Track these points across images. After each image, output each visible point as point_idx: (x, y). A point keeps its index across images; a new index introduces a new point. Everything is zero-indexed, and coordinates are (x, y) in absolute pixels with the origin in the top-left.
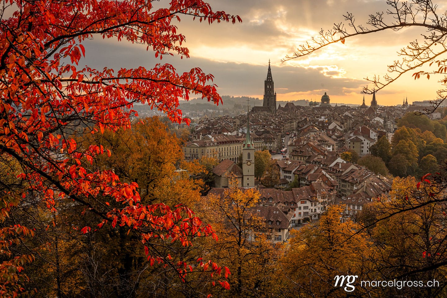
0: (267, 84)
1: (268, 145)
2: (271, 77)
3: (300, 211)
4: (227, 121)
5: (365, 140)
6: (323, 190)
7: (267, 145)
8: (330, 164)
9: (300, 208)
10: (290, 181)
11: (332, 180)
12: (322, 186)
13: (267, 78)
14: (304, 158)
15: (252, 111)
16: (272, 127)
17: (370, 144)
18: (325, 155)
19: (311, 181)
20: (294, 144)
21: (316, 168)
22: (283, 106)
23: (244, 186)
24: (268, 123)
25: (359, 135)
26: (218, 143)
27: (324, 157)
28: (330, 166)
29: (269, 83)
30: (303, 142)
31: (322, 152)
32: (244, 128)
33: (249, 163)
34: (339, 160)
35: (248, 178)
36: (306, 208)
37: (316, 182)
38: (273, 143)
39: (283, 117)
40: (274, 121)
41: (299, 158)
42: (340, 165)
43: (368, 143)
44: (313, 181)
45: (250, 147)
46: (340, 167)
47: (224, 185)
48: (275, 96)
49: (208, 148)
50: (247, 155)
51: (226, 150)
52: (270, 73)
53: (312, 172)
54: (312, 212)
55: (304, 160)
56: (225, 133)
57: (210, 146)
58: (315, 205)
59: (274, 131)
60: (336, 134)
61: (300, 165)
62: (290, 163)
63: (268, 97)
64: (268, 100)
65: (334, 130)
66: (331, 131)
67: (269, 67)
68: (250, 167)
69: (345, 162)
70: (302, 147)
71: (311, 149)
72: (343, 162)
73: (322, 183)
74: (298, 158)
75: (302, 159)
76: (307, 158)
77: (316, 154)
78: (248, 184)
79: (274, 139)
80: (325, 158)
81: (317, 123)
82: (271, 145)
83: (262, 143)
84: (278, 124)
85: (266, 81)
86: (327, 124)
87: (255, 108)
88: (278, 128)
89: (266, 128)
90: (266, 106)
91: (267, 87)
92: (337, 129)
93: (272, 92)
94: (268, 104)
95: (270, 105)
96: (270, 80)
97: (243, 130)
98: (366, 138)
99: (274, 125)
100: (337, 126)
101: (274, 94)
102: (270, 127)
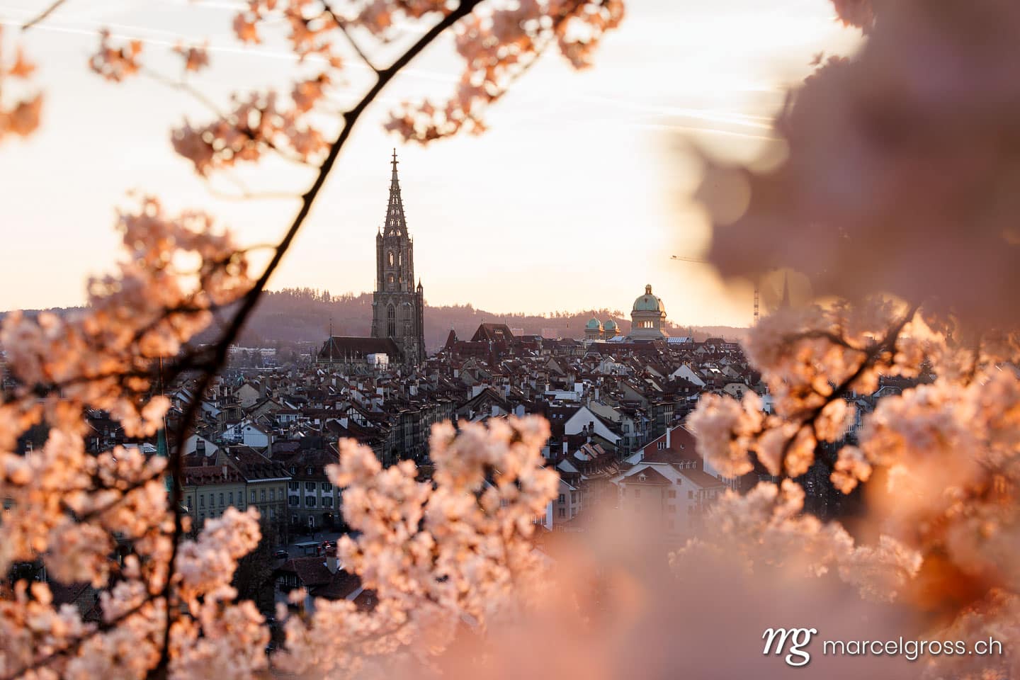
0: (386, 250)
1: (319, 493)
2: (404, 223)
5: (679, 481)
7: (314, 493)
15: (324, 354)
17: (698, 496)
22: (466, 336)
25: (662, 461)
32: (243, 424)
39: (422, 382)
43: (690, 493)
48: (418, 297)
52: (399, 206)
60: (579, 455)
63: (391, 301)
64: (391, 313)
65: (576, 441)
66: (565, 445)
67: (395, 181)
82: (331, 494)
83: (283, 485)
84: (380, 410)
85: (382, 235)
86: (561, 416)
87: (333, 344)
88: (372, 426)
89: (317, 426)
90: (384, 334)
91: (385, 260)
92: (596, 434)
93: (406, 281)
94: (391, 330)
95: (398, 332)
96: (399, 234)
97: (240, 432)
98: (684, 472)
99: (357, 417)
100: (597, 424)
101: (416, 291)
102: (338, 424)
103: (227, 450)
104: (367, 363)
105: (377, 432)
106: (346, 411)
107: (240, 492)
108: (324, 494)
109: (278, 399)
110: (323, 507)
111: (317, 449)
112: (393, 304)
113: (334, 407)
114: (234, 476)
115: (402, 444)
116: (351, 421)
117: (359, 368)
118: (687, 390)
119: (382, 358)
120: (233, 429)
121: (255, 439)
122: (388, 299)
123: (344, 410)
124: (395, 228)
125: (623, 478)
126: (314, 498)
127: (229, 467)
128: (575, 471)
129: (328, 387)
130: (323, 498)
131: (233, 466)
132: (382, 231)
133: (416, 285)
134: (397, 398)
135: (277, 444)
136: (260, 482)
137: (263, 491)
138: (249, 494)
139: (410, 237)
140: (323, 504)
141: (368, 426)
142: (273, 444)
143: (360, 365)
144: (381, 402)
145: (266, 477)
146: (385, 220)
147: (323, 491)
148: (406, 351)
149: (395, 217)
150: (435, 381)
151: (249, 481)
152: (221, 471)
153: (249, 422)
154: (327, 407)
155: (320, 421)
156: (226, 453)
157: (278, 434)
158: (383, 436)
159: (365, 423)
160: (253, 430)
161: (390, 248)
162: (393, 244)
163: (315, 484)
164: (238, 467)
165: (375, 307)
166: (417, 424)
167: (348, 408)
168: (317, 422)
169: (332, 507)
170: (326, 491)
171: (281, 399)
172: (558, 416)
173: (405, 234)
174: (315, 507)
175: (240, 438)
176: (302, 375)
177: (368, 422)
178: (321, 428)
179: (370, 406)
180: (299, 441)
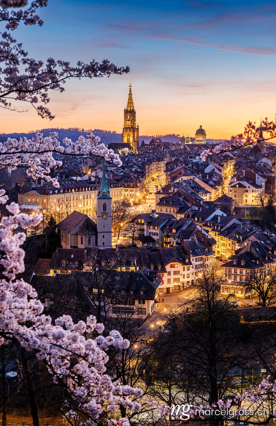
0: (127, 114)
1: (129, 193)
2: (133, 106)
3: (169, 277)
4: (76, 162)
5: (249, 187)
6: (198, 250)
7: (127, 193)
8: (207, 217)
9: (169, 273)
10: (157, 239)
11: (209, 237)
12: (196, 245)
13: (128, 106)
14: (174, 210)
16: (134, 169)
17: (255, 192)
18: (201, 206)
19: (183, 239)
20: (162, 191)
21: (190, 222)
22: (147, 142)
23: (98, 245)
24: (129, 165)
25: (243, 180)
26: (64, 190)
27: (199, 209)
28: (207, 220)
29: (130, 113)
30: (172, 188)
31: (196, 202)
32: (98, 171)
33: (105, 216)
34: (218, 212)
35: (104, 237)
36: (176, 273)
37: (190, 240)
38: (134, 190)
39: (147, 157)
40: (136, 162)
41: (168, 210)
42: (219, 218)
43: (253, 191)
44: (185, 239)
45: (106, 196)
46: (219, 221)
47: (73, 245)
48: (137, 129)
49: (51, 196)
50: (103, 207)
51: (75, 199)
52: (131, 100)
53: (184, 228)
54: (184, 278)
55: (174, 212)
56: (74, 178)
57: (54, 193)
58: (188, 270)
59: (136, 175)
60: (214, 179)
61: (169, 219)
62: (157, 216)
64: (128, 135)
65: (211, 175)
66: (208, 176)
67: (130, 92)
68: (106, 221)
69: (225, 215)
70: (171, 195)
71: (183, 198)
72: (223, 215)
73: (197, 242)
75: (172, 210)
76: (178, 209)
77: (190, 205)
78: (104, 243)
79: (137, 185)
80: (201, 210)
81: (190, 165)
82: (133, 193)
84: (141, 166)
86: (203, 167)
89: (126, 171)
90: (126, 142)
91: (127, 118)
92: (215, 173)
93: (134, 124)
94: (128, 140)
95: (130, 141)
98: (251, 184)
99: (136, 168)
100: (215, 169)
101: (137, 127)
102: (132, 170)
104: (122, 151)
106: (133, 166)
108: (131, 193)
111: (128, 178)
113: (128, 165)
118: (229, 158)
119: (127, 149)
120: (95, 173)
124: (130, 107)
125: (230, 186)
128: (214, 184)
132: (126, 109)
133: (137, 125)
135: (114, 177)
137: (115, 192)
139: (135, 110)
142: (112, 177)
144: (141, 163)
145: (116, 187)
146: (127, 104)
148: (133, 147)
149: (130, 103)
151: (111, 189)
154: (124, 165)
159: (139, 170)
163: (127, 189)
169: (133, 197)
172: (202, 167)
173: (133, 109)
174: (128, 197)
175: (97, 175)
180: (121, 176)
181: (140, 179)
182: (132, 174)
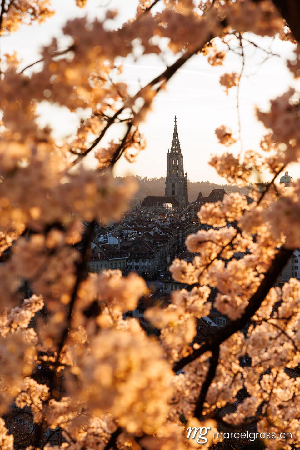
0: (171, 159)
1: (140, 264)
2: (179, 147)
7: (138, 264)
11: (213, 324)
13: (172, 147)
15: (144, 204)
16: (152, 233)
32: (107, 235)
38: (148, 261)
39: (187, 215)
48: (186, 178)
52: (178, 140)
59: (152, 241)
62: (151, 295)
63: (173, 181)
64: (173, 186)
67: (176, 130)
74: (172, 286)
79: (151, 253)
82: (146, 264)
83: (125, 261)
84: (168, 228)
85: (170, 153)
87: (148, 200)
88: (164, 234)
89: (140, 235)
90: (170, 195)
91: (171, 163)
93: (180, 172)
94: (174, 193)
95: (176, 193)
96: (177, 152)
97: (106, 238)
99: (158, 231)
101: (184, 176)
102: (149, 234)
103: (100, 246)
104: (163, 207)
105: (166, 237)
106: (153, 228)
107: (106, 264)
108: (143, 264)
109: (123, 223)
110: (142, 270)
111: (140, 245)
112: (174, 182)
113: (148, 226)
114: (103, 257)
115: (178, 242)
116: (155, 233)
117: (159, 209)
119: (169, 205)
120: (103, 237)
121: (113, 241)
122: (172, 179)
123: (152, 228)
124: (176, 149)
126: (138, 266)
127: (101, 254)
129: (145, 218)
130: (142, 266)
131: (103, 253)
132: (170, 151)
133: (185, 173)
134: (175, 222)
135: (122, 243)
136: (115, 260)
137: (116, 263)
138: (110, 264)
139: (182, 153)
140: (142, 269)
141: (163, 234)
142: (120, 243)
143: (160, 208)
144: (168, 224)
146: (171, 146)
147: (142, 263)
148: (180, 202)
149: (176, 145)
150: (192, 215)
151: (110, 259)
152: (98, 255)
153: (110, 234)
154: (144, 227)
155: (142, 233)
156: (100, 247)
157: (123, 239)
158: (169, 239)
159: (161, 233)
160: (112, 237)
161: (173, 158)
162: (174, 156)
163: (139, 260)
164: (105, 253)
165: (166, 183)
166: (184, 233)
167: (154, 227)
168: (140, 233)
169: (146, 270)
170: (144, 263)
171: (125, 223)
173: (180, 152)
174: (139, 270)
175: (106, 240)
176: (134, 213)
177: (163, 233)
178: (142, 236)
179: (163, 226)
180: (132, 242)
181: (159, 246)
182: (146, 240)
